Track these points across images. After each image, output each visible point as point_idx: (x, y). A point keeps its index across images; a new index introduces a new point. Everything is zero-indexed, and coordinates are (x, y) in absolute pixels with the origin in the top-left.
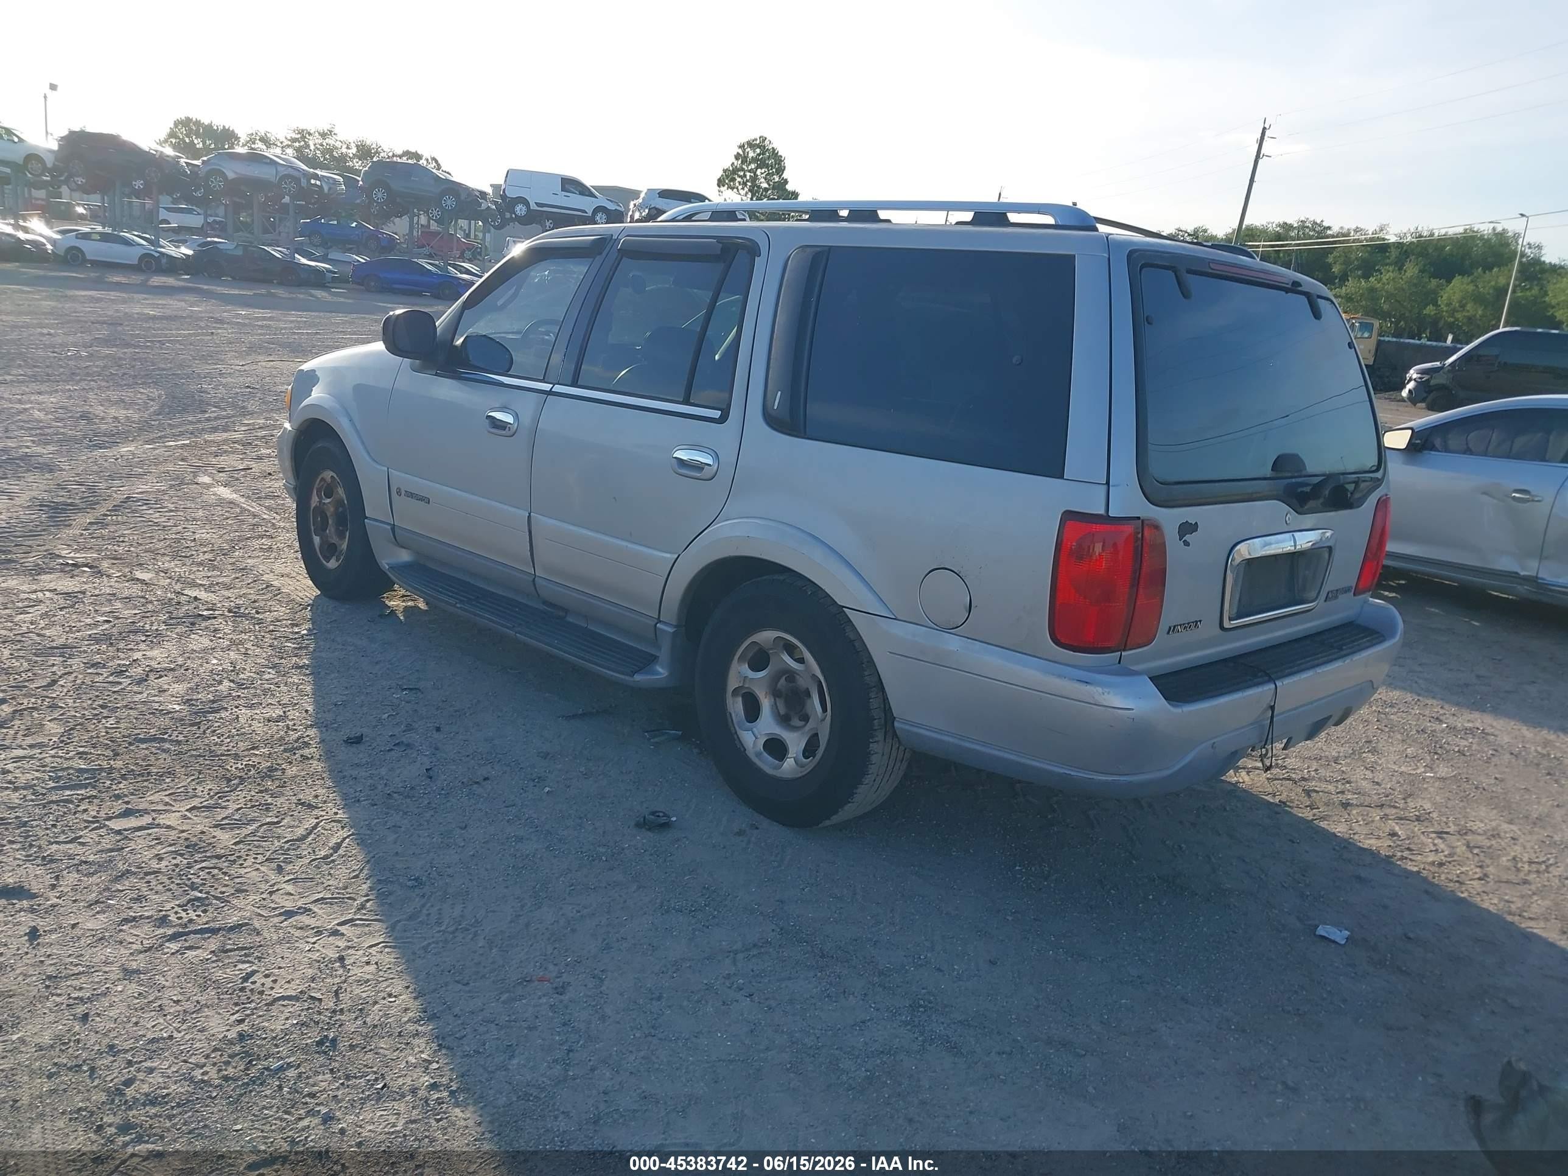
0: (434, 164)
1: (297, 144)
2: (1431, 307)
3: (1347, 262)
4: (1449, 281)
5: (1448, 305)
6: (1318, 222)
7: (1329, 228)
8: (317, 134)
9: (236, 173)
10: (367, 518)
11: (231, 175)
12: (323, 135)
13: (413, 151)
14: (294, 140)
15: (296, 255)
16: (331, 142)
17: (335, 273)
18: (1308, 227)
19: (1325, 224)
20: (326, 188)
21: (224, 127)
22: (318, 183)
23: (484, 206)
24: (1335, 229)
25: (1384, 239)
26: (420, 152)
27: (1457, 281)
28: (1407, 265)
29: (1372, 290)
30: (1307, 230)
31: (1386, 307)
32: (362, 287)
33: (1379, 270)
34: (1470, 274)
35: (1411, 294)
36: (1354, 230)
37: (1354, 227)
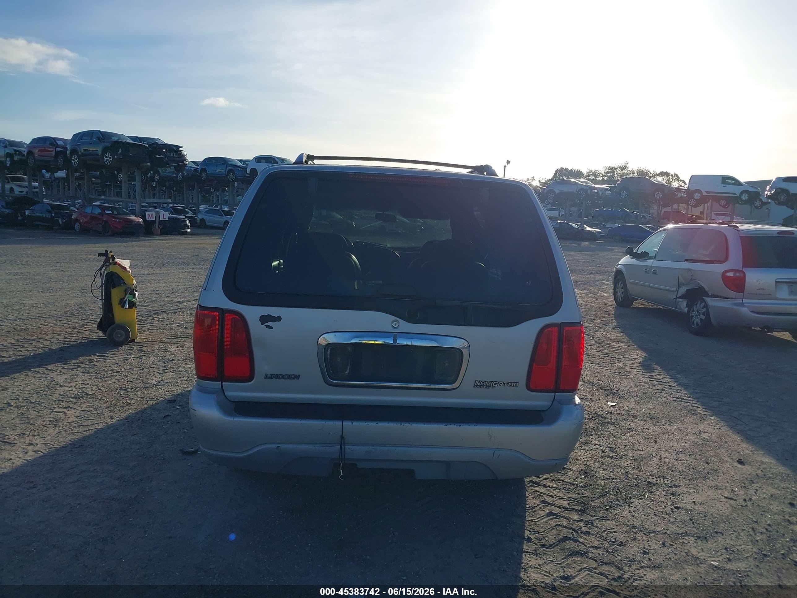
0: (676, 177)
1: (609, 175)
8: (619, 168)
9: (560, 190)
11: (557, 191)
12: (622, 169)
13: (665, 171)
14: (608, 173)
15: (584, 225)
16: (625, 172)
17: (603, 233)
20: (600, 193)
21: (577, 170)
22: (596, 191)
23: (679, 195)
26: (668, 172)
32: (612, 240)
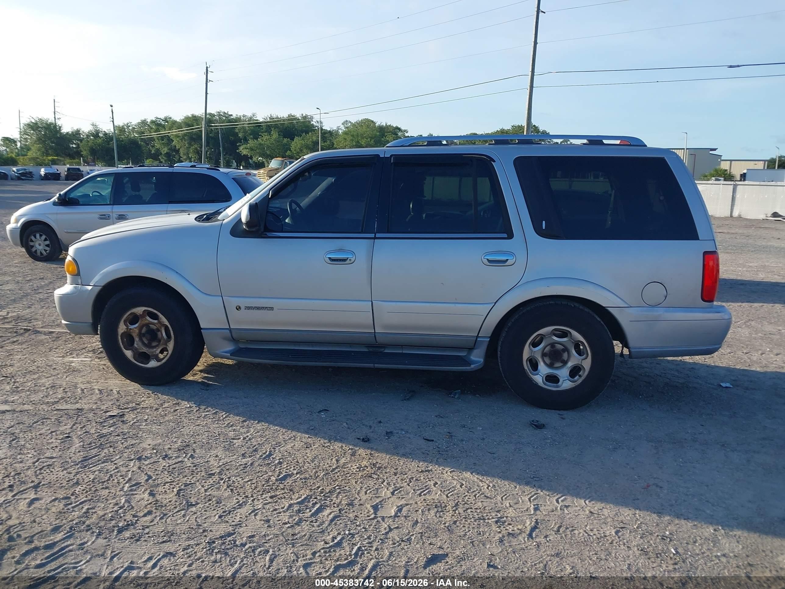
2: (289, 152)
3: (245, 131)
4: (293, 139)
5: (295, 150)
6: (226, 112)
7: (232, 115)
10: (202, 329)
18: (221, 115)
19: (230, 113)
24: (234, 116)
25: (257, 120)
27: (296, 139)
28: (272, 132)
29: (260, 144)
30: (222, 116)
31: (268, 152)
33: (260, 135)
34: (301, 136)
35: (277, 146)
36: (243, 116)
37: (242, 115)
